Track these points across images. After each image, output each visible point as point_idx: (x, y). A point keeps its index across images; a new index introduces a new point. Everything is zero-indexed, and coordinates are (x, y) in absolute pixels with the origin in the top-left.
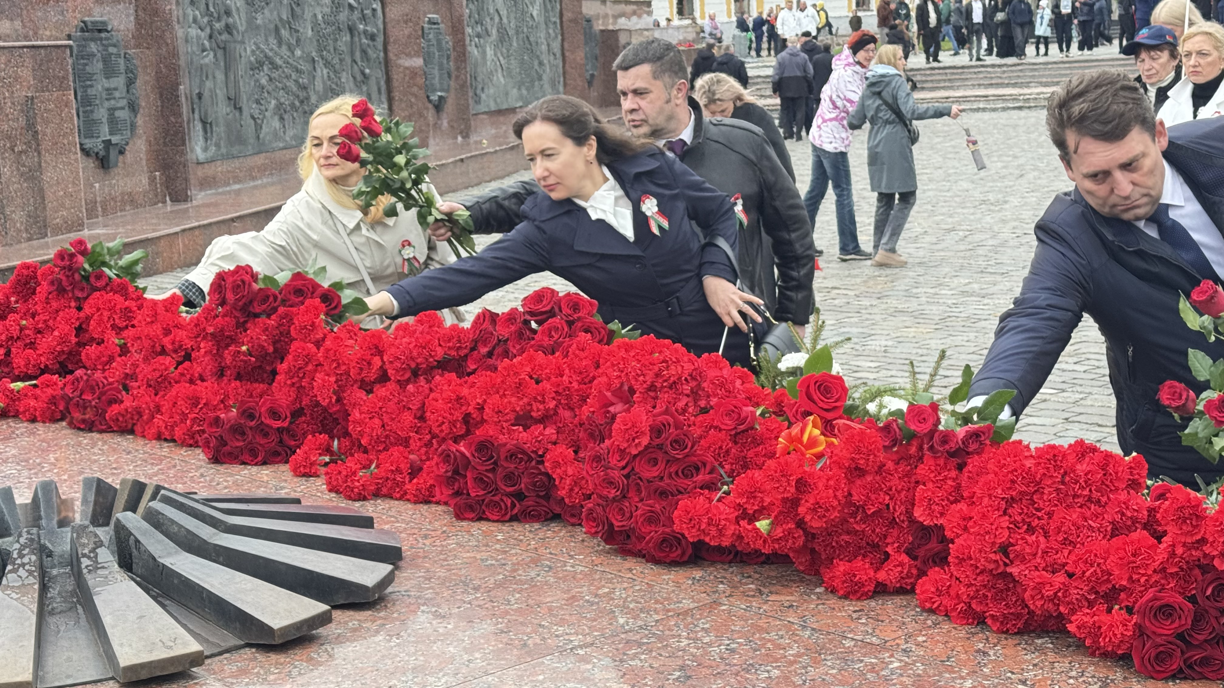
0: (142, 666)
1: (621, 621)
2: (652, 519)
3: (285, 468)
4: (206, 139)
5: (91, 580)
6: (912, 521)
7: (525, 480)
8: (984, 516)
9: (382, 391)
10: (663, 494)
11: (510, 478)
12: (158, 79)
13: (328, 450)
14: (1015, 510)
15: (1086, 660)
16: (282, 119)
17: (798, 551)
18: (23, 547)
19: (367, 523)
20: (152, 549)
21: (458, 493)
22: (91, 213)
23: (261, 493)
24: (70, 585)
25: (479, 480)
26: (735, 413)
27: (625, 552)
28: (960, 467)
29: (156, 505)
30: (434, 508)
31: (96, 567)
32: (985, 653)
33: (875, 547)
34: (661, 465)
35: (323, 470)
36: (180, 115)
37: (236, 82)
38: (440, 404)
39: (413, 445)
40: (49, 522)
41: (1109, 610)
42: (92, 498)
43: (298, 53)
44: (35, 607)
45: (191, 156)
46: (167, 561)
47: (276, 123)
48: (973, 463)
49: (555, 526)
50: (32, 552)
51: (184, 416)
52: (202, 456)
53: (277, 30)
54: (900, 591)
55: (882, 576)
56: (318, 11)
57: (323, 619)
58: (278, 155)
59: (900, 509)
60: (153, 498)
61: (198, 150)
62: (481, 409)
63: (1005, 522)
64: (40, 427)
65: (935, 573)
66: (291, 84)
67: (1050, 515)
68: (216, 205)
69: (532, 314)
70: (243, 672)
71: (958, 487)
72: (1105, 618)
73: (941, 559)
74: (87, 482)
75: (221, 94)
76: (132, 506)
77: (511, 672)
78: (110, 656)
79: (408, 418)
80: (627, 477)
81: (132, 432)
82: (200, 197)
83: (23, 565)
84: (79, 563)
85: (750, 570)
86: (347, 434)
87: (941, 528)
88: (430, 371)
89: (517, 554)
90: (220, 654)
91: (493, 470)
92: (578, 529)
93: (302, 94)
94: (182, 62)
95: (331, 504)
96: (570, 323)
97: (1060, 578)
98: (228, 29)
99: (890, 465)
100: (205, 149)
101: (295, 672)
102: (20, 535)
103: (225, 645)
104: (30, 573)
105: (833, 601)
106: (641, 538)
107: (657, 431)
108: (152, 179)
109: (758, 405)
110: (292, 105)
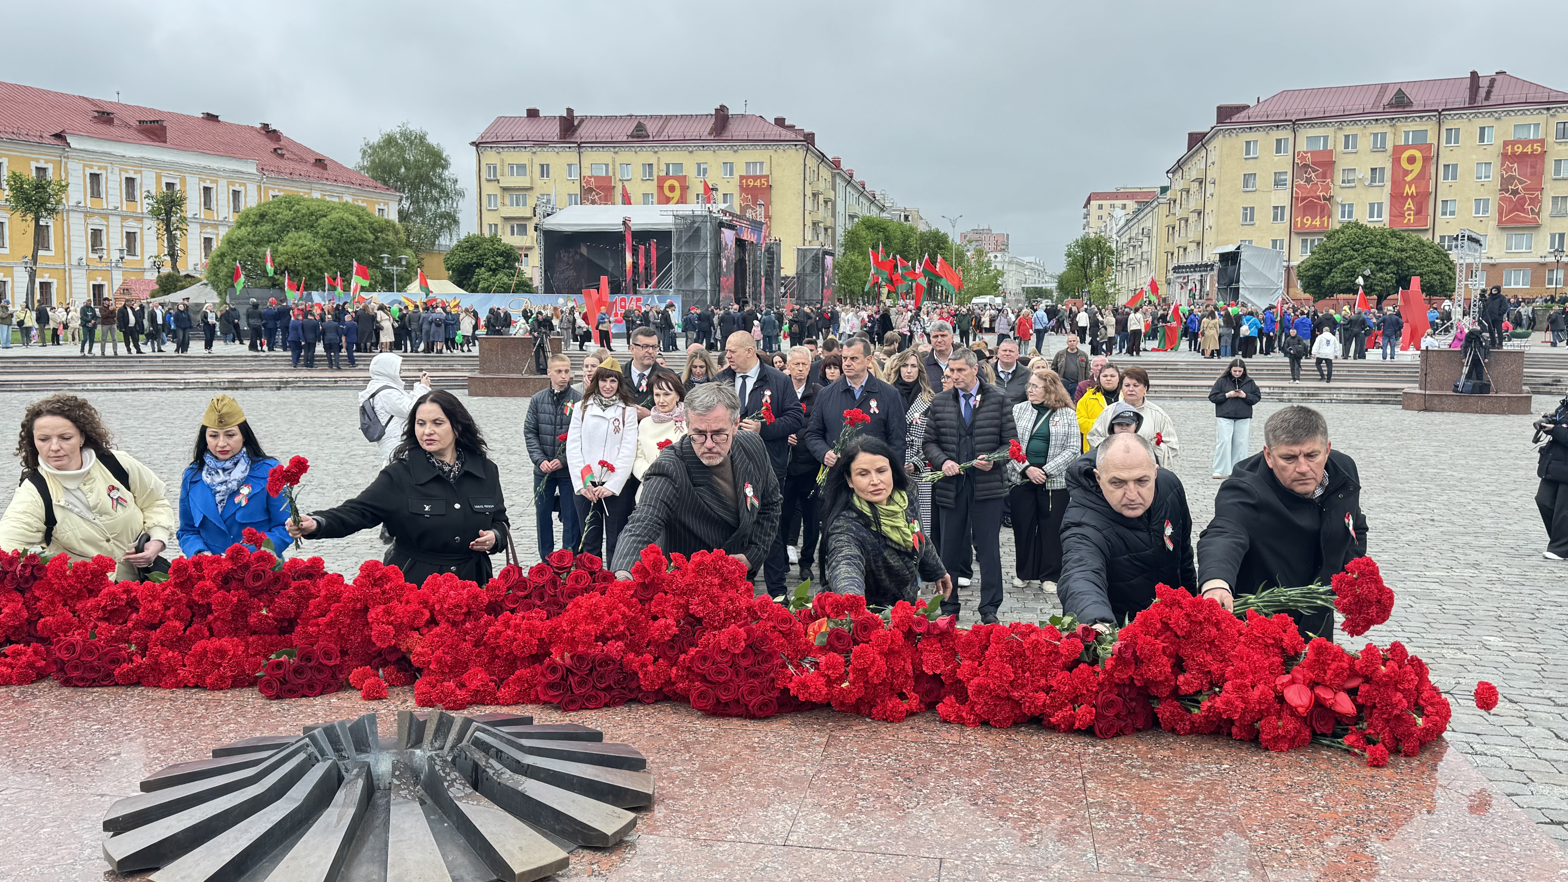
26: (789, 621)
34: (751, 658)
80: (731, 667)
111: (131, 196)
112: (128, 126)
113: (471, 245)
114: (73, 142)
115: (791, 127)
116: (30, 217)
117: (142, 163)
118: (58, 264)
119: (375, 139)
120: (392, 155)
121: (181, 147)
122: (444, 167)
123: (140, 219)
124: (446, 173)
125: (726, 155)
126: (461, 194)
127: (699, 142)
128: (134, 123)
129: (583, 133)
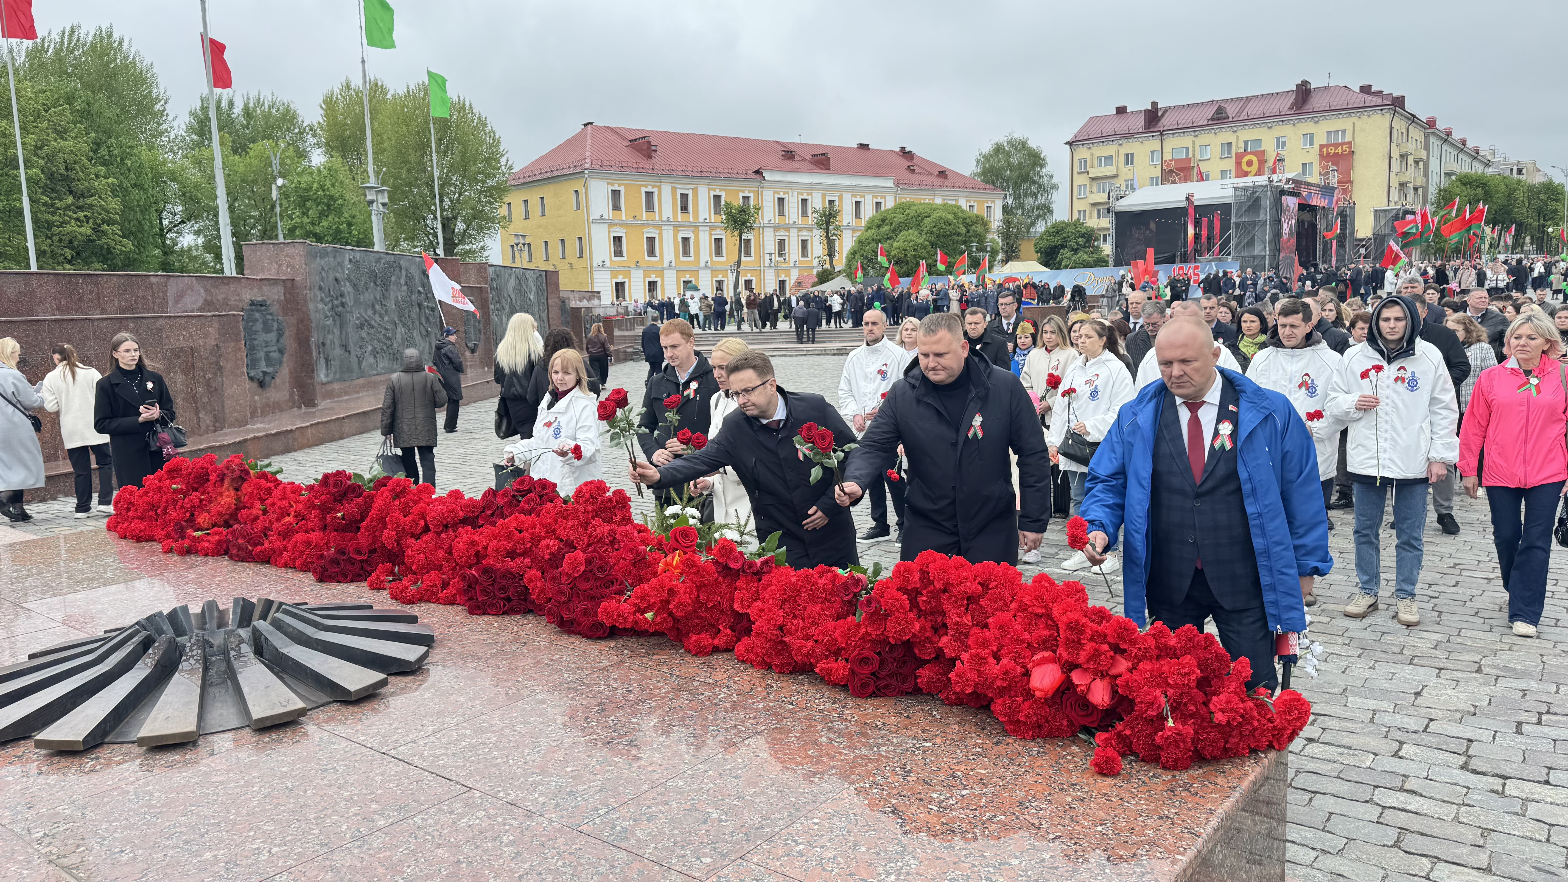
0: (267, 718)
1: (566, 676)
2: (585, 614)
3: (364, 584)
4: (327, 369)
5: (236, 664)
6: (733, 610)
7: (511, 590)
8: (770, 610)
9: (426, 538)
10: (593, 598)
11: (503, 589)
12: (297, 334)
13: (392, 573)
14: (787, 606)
15: (825, 688)
16: (375, 357)
17: (670, 629)
18: (193, 645)
19: (413, 620)
20: (275, 644)
21: (470, 599)
22: (253, 414)
23: (349, 602)
24: (223, 667)
25: (484, 591)
26: (634, 550)
27: (570, 632)
28: (760, 580)
29: (279, 615)
30: (456, 607)
31: (240, 655)
32: (772, 686)
33: (713, 625)
34: (591, 582)
35: (388, 585)
36: (311, 353)
37: (347, 333)
38: (461, 546)
39: (444, 569)
40: (211, 625)
41: (836, 660)
42: (239, 610)
43: (386, 318)
44: (199, 683)
45: (317, 380)
46: (284, 651)
47: (372, 360)
48: (765, 579)
49: (529, 617)
50: (198, 648)
51: (302, 553)
52: (312, 577)
53: (373, 306)
54: (728, 650)
55: (716, 642)
56: (399, 294)
57: (383, 683)
58: (373, 378)
59: (726, 604)
60: (277, 610)
61: (322, 376)
62: (486, 548)
63: (781, 612)
64: (210, 559)
65: (745, 640)
66: (381, 336)
67: (805, 608)
68: (332, 409)
69: (518, 491)
70: (331, 719)
71: (757, 592)
72: (834, 665)
73: (748, 632)
74: (236, 601)
75: (337, 343)
76: (264, 617)
77: (498, 712)
78: (246, 712)
79: (441, 553)
80: (572, 589)
81: (268, 562)
82: (323, 404)
83: (193, 656)
84: (229, 653)
85: (642, 640)
86: (403, 563)
87: (748, 614)
88: (455, 526)
89: (506, 636)
90: (317, 707)
91: (492, 585)
92: (544, 618)
93: (389, 343)
94: (313, 325)
95: (392, 608)
96: (541, 497)
97: (810, 644)
98: (343, 305)
99: (721, 579)
100: (327, 376)
101: (364, 717)
102: (191, 638)
103: (321, 702)
104: (197, 661)
105: (689, 658)
106: (579, 624)
107: (589, 562)
108: (292, 394)
109: (648, 545)
110: (382, 349)
111: (804, 214)
112: (804, 160)
113: (1058, 230)
114: (767, 175)
115: (1379, 93)
116: (736, 233)
117: (813, 187)
118: (756, 266)
119: (987, 148)
120: (999, 161)
121: (840, 172)
122: (1042, 166)
123: (810, 230)
124: (1044, 170)
125: (1307, 127)
126: (1055, 187)
127: (1280, 117)
128: (809, 157)
129: (1166, 122)
